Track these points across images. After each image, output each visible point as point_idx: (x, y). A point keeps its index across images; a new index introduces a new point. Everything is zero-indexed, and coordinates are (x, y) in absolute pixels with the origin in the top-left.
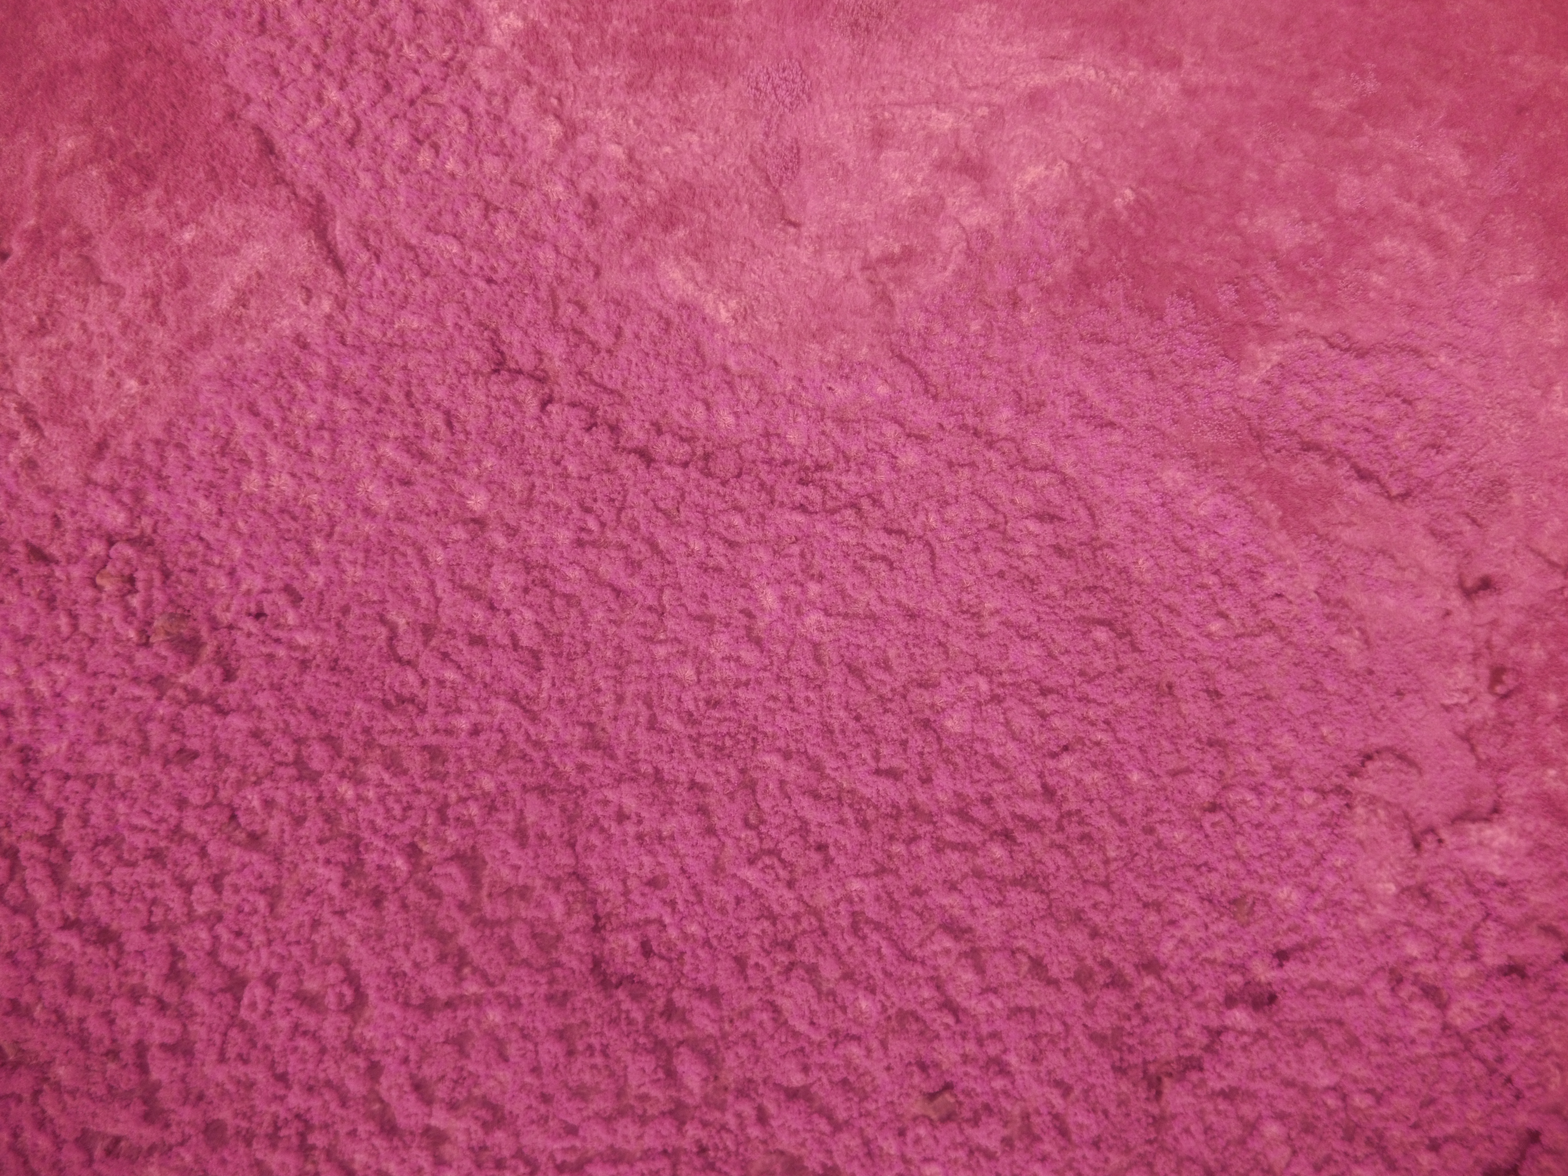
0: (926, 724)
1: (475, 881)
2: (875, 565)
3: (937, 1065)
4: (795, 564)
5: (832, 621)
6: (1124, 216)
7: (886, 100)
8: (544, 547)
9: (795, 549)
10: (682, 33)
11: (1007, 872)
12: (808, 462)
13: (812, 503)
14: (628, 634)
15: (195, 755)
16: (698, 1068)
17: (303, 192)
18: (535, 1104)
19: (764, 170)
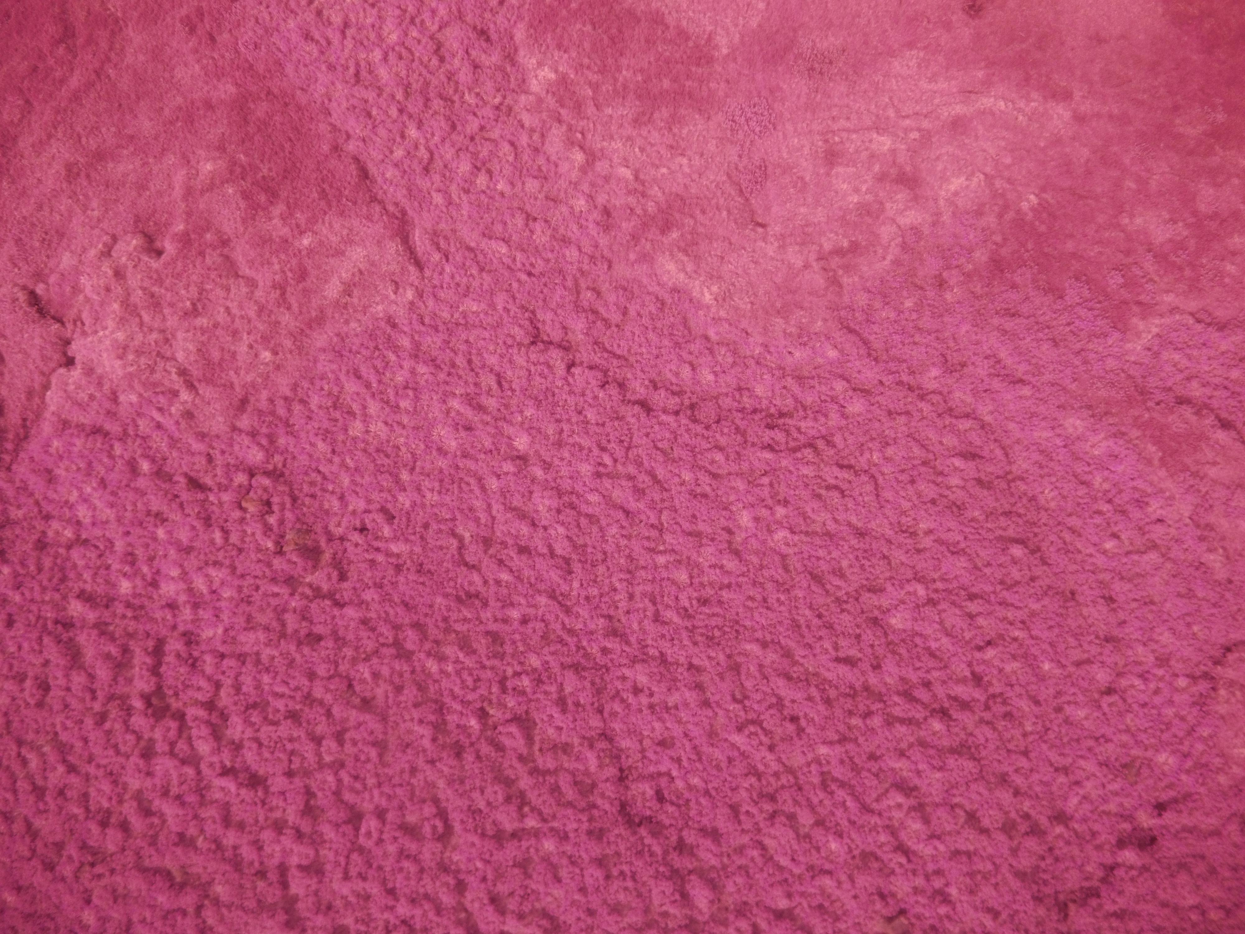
0: (875, 621)
1: (529, 739)
2: (831, 494)
3: (893, 895)
4: (766, 492)
5: (796, 538)
6: (1030, 216)
7: (835, 127)
8: (571, 478)
9: (765, 480)
10: (675, 80)
11: (946, 742)
12: (772, 410)
13: (777, 443)
14: (636, 546)
15: (319, 638)
16: (707, 893)
17: (391, 208)
18: (583, 916)
19: (739, 184)
